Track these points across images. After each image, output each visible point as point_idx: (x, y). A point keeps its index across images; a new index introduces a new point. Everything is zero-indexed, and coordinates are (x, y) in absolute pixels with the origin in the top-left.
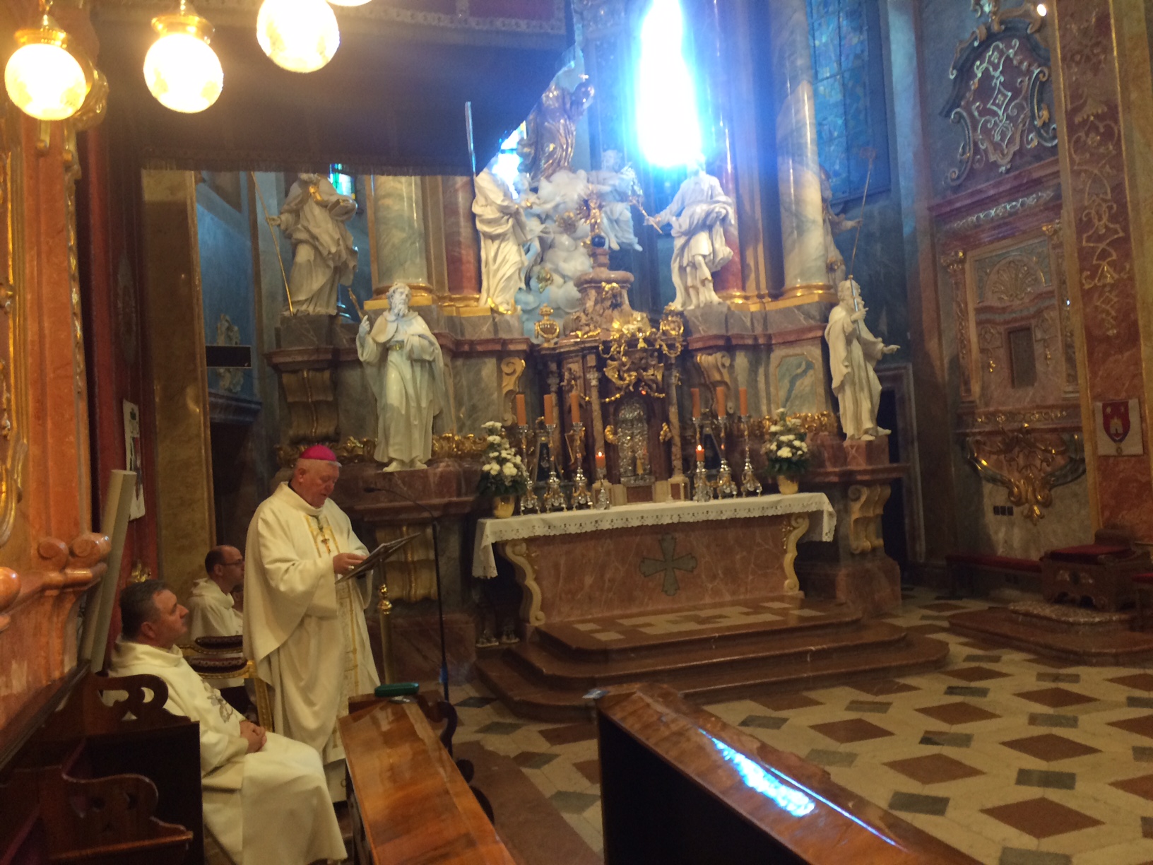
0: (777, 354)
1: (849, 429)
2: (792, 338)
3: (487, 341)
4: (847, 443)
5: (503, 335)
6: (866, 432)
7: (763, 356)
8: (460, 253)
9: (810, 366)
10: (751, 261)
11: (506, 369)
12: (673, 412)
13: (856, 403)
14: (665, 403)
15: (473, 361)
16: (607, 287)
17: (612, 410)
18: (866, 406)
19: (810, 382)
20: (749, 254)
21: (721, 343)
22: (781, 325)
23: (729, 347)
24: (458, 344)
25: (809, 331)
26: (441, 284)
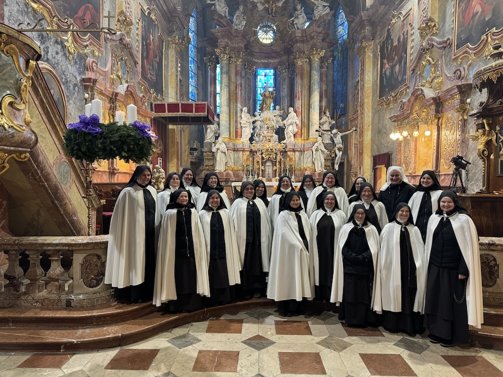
0: (306, 152)
1: (317, 169)
2: (307, 149)
3: (241, 148)
5: (244, 147)
6: (321, 170)
8: (237, 130)
9: (310, 156)
10: (303, 132)
11: (244, 154)
14: (276, 162)
15: (238, 152)
16: (268, 137)
17: (264, 163)
18: (320, 164)
20: (303, 130)
21: (292, 150)
22: (307, 146)
23: (294, 151)
24: (235, 149)
25: (310, 148)
26: (233, 136)
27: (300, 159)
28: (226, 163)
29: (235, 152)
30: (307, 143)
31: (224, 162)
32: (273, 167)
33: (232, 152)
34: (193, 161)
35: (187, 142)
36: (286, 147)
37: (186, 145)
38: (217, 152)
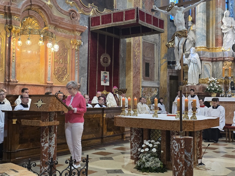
3: (221, 58)
5: (225, 56)
8: (218, 38)
11: (225, 64)
15: (218, 62)
24: (212, 59)
26: (213, 45)
28: (199, 75)
29: (214, 62)
31: (196, 74)
33: (210, 63)
35: (163, 56)
37: (162, 58)
38: (190, 64)
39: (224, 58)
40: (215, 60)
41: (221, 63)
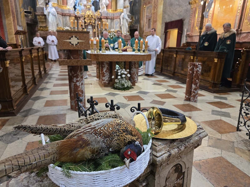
0: (115, 20)
1: (123, 33)
2: (116, 18)
3: (68, 14)
4: (122, 35)
5: (70, 13)
6: (125, 33)
7: (113, 20)
9: (118, 22)
10: (112, 4)
11: (71, 18)
12: (96, 27)
13: (124, 29)
14: (95, 26)
15: (66, 17)
16: (88, 6)
17: (86, 26)
18: (125, 29)
19: (118, 25)
20: (112, 3)
21: (105, 17)
22: (115, 15)
23: (107, 18)
24: (63, 13)
25: (118, 16)
26: (61, 3)
27: (111, 24)
28: (57, 24)
29: (63, 16)
30: (116, 13)
31: (55, 23)
32: (93, 30)
33: (61, 16)
34: (29, 22)
35: (21, 5)
36: (101, 15)
37: (21, 7)
38: (49, 15)
39: (70, 14)
40: (64, 14)
41: (68, 18)
